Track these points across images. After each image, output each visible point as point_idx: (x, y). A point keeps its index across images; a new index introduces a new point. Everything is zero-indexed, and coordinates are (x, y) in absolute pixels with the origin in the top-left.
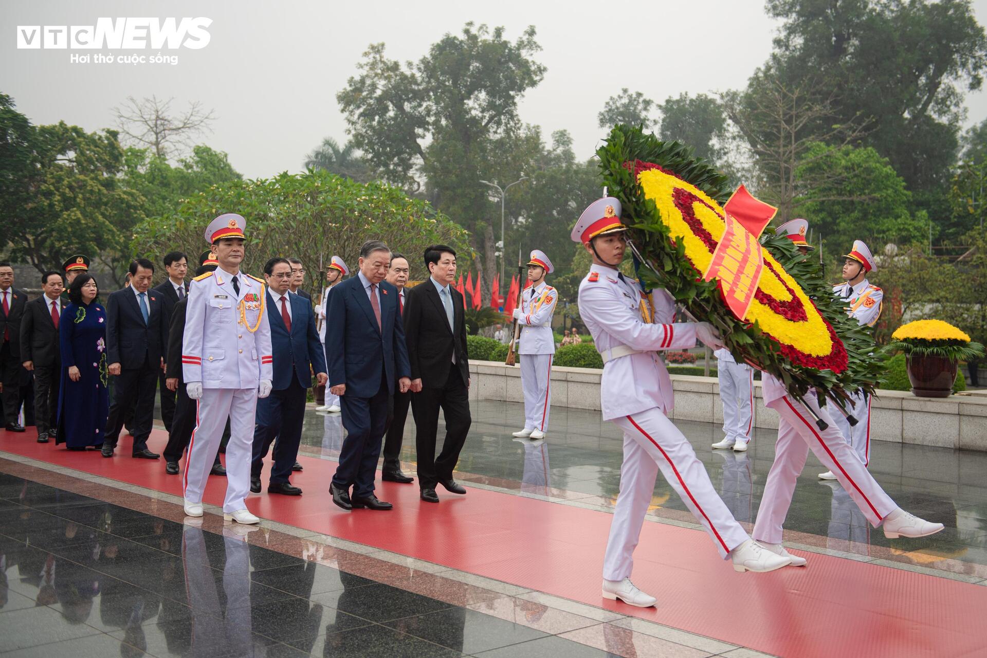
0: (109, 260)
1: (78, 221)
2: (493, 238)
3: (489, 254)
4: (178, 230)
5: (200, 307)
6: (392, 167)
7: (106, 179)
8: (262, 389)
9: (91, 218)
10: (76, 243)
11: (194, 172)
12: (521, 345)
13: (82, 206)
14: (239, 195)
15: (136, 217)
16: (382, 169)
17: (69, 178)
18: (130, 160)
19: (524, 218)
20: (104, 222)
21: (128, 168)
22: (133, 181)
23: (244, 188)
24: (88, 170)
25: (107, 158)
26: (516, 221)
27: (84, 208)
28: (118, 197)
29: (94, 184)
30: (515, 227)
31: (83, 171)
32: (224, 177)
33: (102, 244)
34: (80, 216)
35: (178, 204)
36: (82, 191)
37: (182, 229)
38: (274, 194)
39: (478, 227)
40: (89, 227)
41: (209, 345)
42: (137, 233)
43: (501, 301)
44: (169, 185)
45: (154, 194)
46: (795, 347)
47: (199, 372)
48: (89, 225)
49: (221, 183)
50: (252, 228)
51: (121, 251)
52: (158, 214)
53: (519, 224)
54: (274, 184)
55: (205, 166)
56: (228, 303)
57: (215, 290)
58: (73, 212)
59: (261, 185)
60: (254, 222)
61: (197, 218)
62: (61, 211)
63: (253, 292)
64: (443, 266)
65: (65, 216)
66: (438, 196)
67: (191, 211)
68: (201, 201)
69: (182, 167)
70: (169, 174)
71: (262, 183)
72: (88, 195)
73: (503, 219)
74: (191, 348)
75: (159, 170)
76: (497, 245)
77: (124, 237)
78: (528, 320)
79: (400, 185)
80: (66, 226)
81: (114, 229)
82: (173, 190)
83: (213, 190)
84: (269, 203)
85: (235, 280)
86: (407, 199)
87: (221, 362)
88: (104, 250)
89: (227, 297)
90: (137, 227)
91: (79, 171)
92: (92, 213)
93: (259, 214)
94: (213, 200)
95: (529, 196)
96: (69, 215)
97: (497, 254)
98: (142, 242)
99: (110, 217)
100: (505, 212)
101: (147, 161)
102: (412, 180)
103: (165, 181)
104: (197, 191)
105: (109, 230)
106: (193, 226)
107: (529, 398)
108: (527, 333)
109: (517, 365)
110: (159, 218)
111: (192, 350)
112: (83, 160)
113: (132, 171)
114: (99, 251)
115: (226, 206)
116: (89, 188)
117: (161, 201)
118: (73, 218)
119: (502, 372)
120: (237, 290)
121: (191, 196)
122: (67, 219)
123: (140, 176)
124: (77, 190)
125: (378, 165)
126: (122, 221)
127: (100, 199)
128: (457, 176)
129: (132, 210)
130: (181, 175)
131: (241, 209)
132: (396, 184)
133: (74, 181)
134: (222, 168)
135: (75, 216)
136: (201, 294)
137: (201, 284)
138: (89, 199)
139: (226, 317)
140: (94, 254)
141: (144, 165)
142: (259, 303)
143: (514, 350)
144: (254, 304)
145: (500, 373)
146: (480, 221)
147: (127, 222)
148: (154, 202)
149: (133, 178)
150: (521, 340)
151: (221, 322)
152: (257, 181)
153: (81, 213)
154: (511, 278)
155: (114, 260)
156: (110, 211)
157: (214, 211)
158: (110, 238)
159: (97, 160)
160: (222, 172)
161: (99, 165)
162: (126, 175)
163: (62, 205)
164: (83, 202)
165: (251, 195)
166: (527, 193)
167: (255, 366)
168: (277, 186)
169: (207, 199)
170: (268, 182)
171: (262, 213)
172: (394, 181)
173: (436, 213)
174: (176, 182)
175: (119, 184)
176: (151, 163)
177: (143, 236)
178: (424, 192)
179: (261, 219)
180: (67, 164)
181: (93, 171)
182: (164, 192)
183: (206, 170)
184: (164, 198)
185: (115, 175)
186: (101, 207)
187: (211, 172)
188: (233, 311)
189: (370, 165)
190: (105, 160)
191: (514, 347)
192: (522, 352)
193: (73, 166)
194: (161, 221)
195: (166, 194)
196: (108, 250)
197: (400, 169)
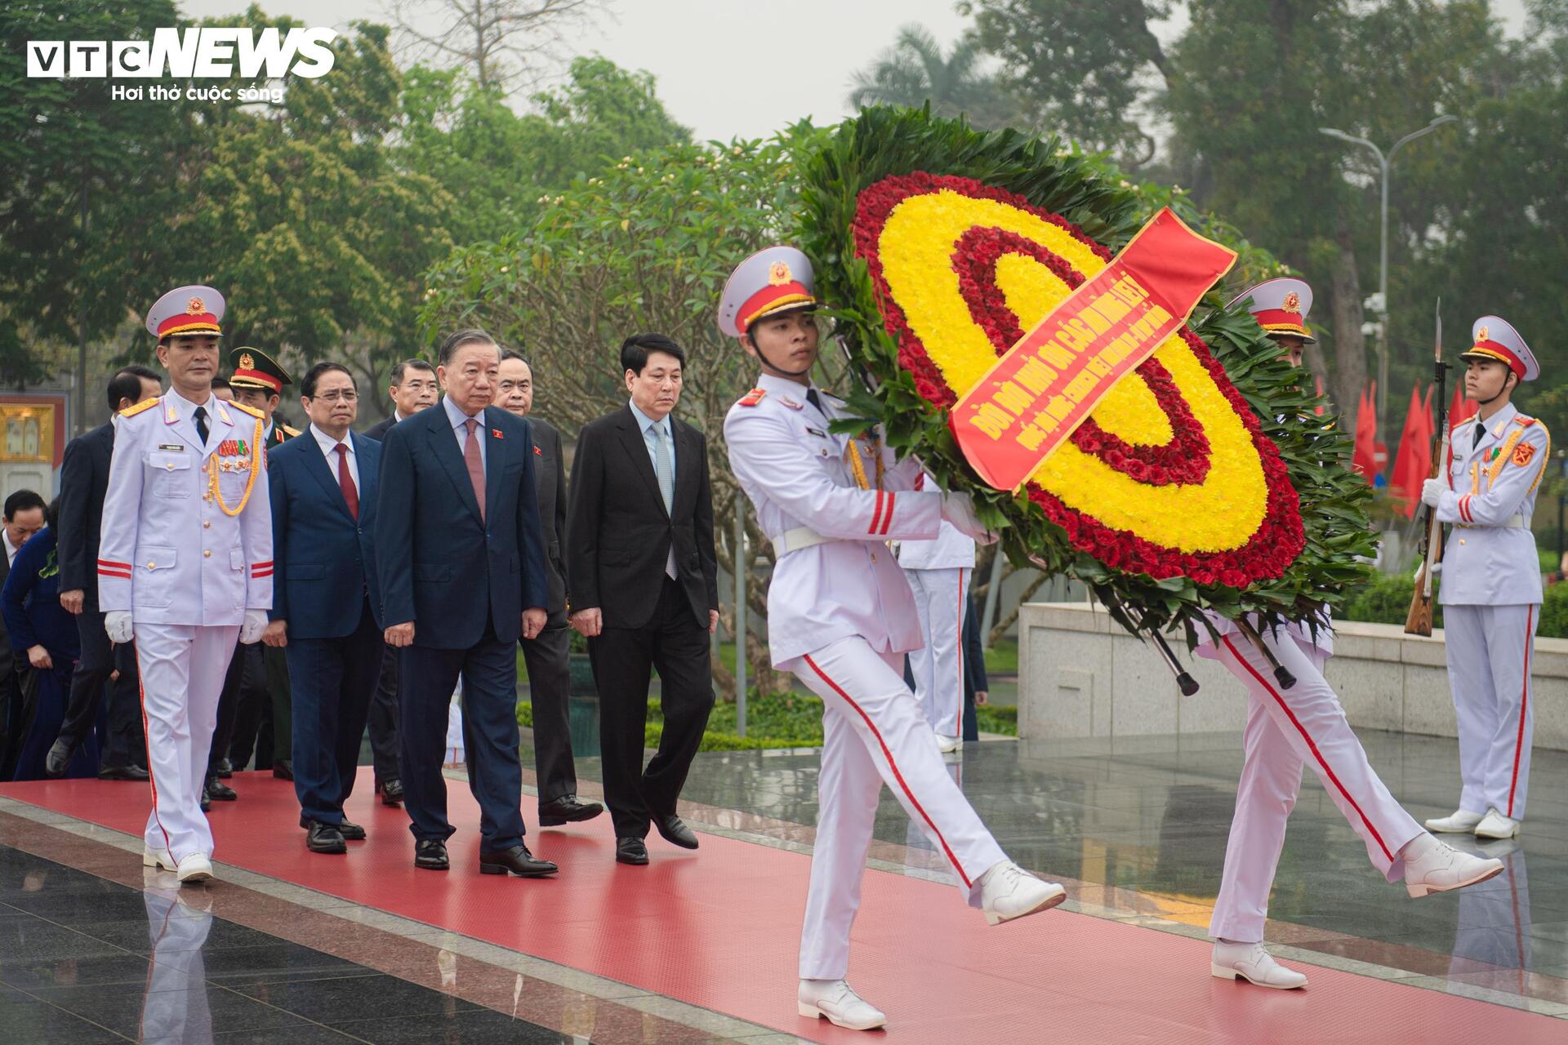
0: (365, 354)
1: (292, 256)
2: (1356, 285)
3: (1345, 328)
4: (535, 275)
5: (131, 465)
6: (1079, 99)
7: (358, 148)
8: (247, 629)
9: (322, 248)
10: (287, 312)
11: (572, 126)
12: (1446, 580)
13: (302, 217)
14: (688, 183)
15: (431, 244)
16: (1053, 104)
17: (270, 149)
18: (417, 99)
19: (1443, 229)
20: (353, 259)
21: (412, 119)
22: (422, 152)
23: (702, 165)
24: (314, 128)
25: (360, 95)
26: (1422, 238)
27: (306, 222)
28: (386, 194)
29: (328, 163)
30: (1418, 255)
31: (305, 129)
32: (646, 136)
33: (348, 315)
34: (295, 243)
35: (531, 209)
36: (301, 181)
37: (546, 272)
38: (775, 179)
39: (1314, 256)
40: (317, 273)
41: (149, 538)
42: (435, 285)
43: (1380, 457)
44: (511, 160)
45: (473, 185)
46: (1137, 533)
47: (126, 592)
48: (317, 265)
49: (639, 151)
50: (721, 269)
51: (394, 331)
52: (484, 236)
53: (1429, 245)
54: (777, 151)
55: (599, 111)
56: (185, 460)
57: (160, 435)
58: (279, 233)
59: (742, 154)
60: (725, 253)
61: (583, 245)
62: (252, 232)
63: (236, 436)
64: (650, 380)
65: (260, 245)
66: (1205, 173)
67: (568, 226)
68: (592, 200)
69: (542, 114)
70: (510, 133)
71: (747, 149)
72: (314, 191)
73: (1384, 233)
74: (113, 545)
75: (487, 122)
76: (1368, 304)
77: (400, 294)
78: (1465, 510)
79: (1101, 146)
80: (264, 269)
81: (378, 276)
82: (520, 173)
83: (622, 171)
84: (764, 202)
85: (200, 414)
86: (1124, 184)
87: (170, 574)
88: (354, 328)
89: (182, 448)
90: (437, 270)
91: (293, 131)
92: (324, 237)
93: (737, 232)
94: (624, 197)
95: (1457, 167)
96: (270, 242)
97: (1367, 328)
98: (447, 308)
99: (367, 243)
100: (1390, 215)
101: (458, 99)
102: (1133, 133)
103: (501, 151)
104: (581, 175)
105: (365, 279)
106: (573, 265)
107: (1472, 726)
108: (1461, 546)
109: (1438, 635)
110: (490, 246)
111: (115, 549)
112: (303, 101)
113: (420, 127)
114: (340, 332)
115: (654, 210)
116: (317, 173)
117: (490, 202)
118: (279, 248)
119: (1391, 653)
120: (203, 433)
121: (568, 187)
122: (266, 253)
123: (438, 139)
124: (290, 178)
125: (1043, 95)
126: (395, 256)
127: (345, 200)
128: (1256, 118)
129: (420, 228)
130: (540, 134)
131: (694, 221)
132: (1089, 143)
133: (282, 156)
134: (642, 114)
135: (284, 243)
136: (134, 442)
137: (133, 425)
138: (318, 199)
139: (179, 487)
140: (328, 339)
141: (451, 110)
142: (247, 458)
143: (1427, 594)
144: (234, 461)
145: (1386, 656)
146: (1319, 239)
147: (408, 256)
148: (472, 206)
149: (423, 144)
150: (1447, 566)
151: (170, 496)
152: (734, 144)
153: (299, 237)
154: (1409, 394)
155: (376, 355)
156: (367, 231)
157: (625, 225)
158: (368, 298)
159: (337, 101)
160: (640, 123)
161: (340, 113)
162: (406, 137)
163: (253, 216)
164: (303, 209)
165: (718, 182)
166: (1451, 160)
167: (237, 584)
168: (784, 156)
169: (606, 196)
170: (760, 147)
171: (746, 228)
172: (1085, 137)
173: (1204, 221)
174: (528, 151)
175: (388, 161)
176: (467, 106)
177: (450, 292)
178: (1167, 164)
179: (741, 243)
180: (266, 112)
181: (326, 130)
182: (497, 179)
183: (601, 119)
184: (498, 195)
185: (380, 137)
186: (345, 220)
187: (615, 123)
188: (194, 474)
189: (1022, 94)
190: (357, 100)
191: (1428, 584)
192: (1447, 598)
193: (279, 119)
194: (495, 253)
195: (502, 183)
196: (362, 328)
197: (1101, 103)
